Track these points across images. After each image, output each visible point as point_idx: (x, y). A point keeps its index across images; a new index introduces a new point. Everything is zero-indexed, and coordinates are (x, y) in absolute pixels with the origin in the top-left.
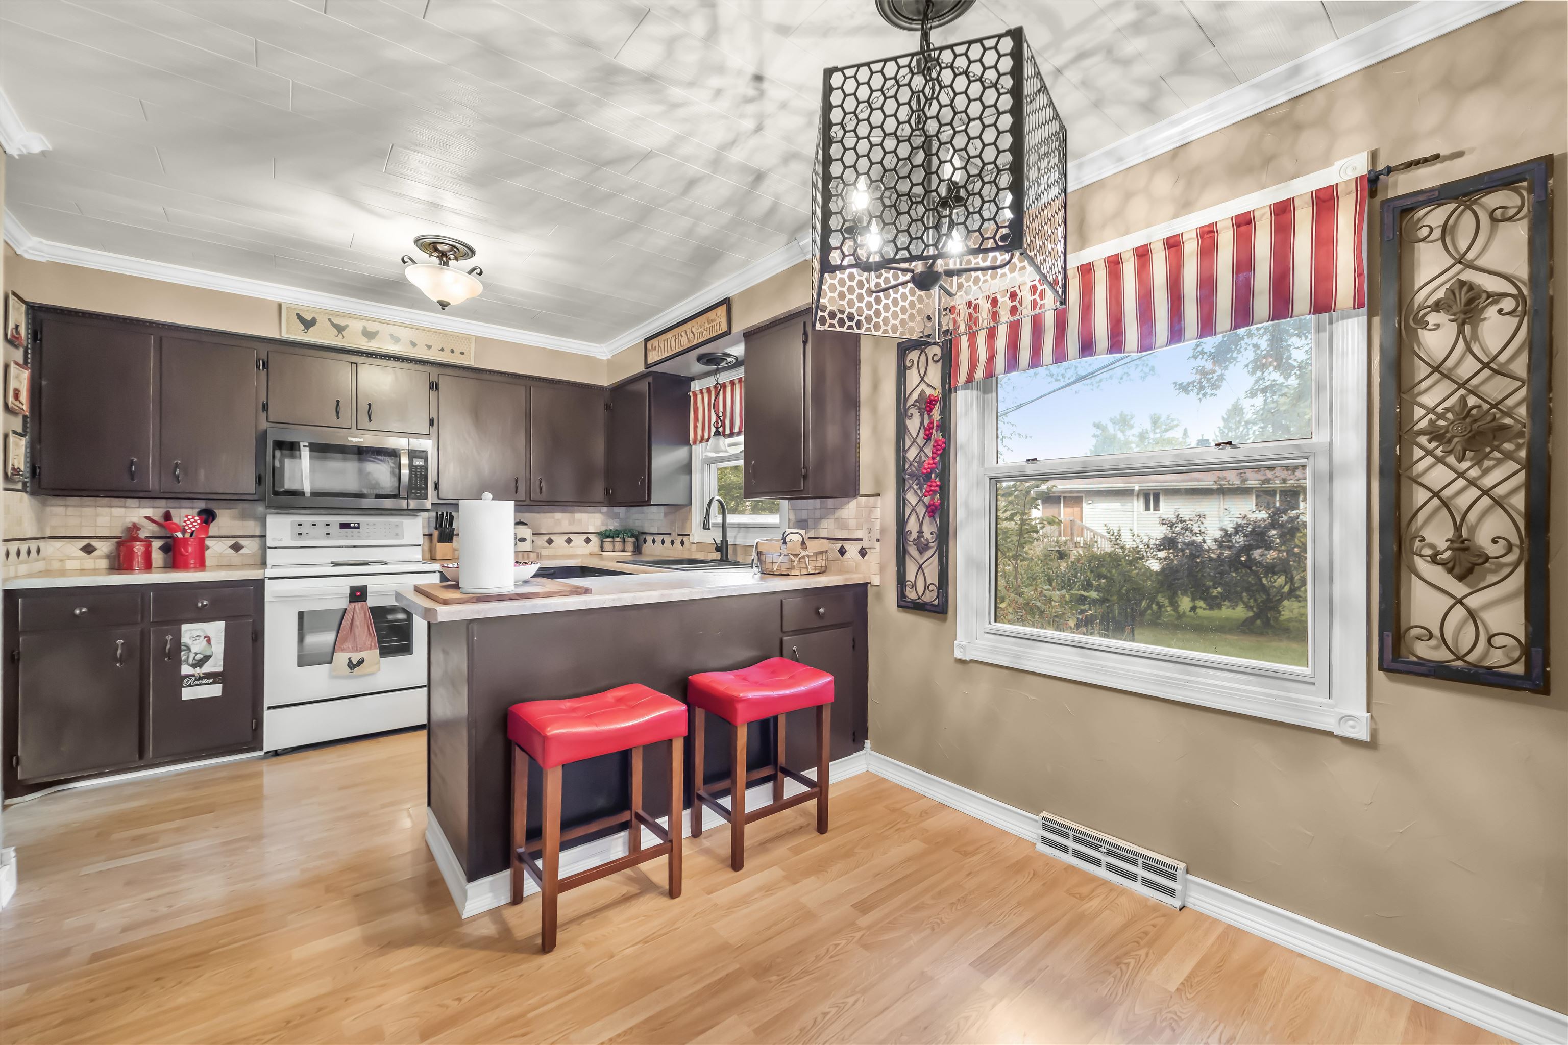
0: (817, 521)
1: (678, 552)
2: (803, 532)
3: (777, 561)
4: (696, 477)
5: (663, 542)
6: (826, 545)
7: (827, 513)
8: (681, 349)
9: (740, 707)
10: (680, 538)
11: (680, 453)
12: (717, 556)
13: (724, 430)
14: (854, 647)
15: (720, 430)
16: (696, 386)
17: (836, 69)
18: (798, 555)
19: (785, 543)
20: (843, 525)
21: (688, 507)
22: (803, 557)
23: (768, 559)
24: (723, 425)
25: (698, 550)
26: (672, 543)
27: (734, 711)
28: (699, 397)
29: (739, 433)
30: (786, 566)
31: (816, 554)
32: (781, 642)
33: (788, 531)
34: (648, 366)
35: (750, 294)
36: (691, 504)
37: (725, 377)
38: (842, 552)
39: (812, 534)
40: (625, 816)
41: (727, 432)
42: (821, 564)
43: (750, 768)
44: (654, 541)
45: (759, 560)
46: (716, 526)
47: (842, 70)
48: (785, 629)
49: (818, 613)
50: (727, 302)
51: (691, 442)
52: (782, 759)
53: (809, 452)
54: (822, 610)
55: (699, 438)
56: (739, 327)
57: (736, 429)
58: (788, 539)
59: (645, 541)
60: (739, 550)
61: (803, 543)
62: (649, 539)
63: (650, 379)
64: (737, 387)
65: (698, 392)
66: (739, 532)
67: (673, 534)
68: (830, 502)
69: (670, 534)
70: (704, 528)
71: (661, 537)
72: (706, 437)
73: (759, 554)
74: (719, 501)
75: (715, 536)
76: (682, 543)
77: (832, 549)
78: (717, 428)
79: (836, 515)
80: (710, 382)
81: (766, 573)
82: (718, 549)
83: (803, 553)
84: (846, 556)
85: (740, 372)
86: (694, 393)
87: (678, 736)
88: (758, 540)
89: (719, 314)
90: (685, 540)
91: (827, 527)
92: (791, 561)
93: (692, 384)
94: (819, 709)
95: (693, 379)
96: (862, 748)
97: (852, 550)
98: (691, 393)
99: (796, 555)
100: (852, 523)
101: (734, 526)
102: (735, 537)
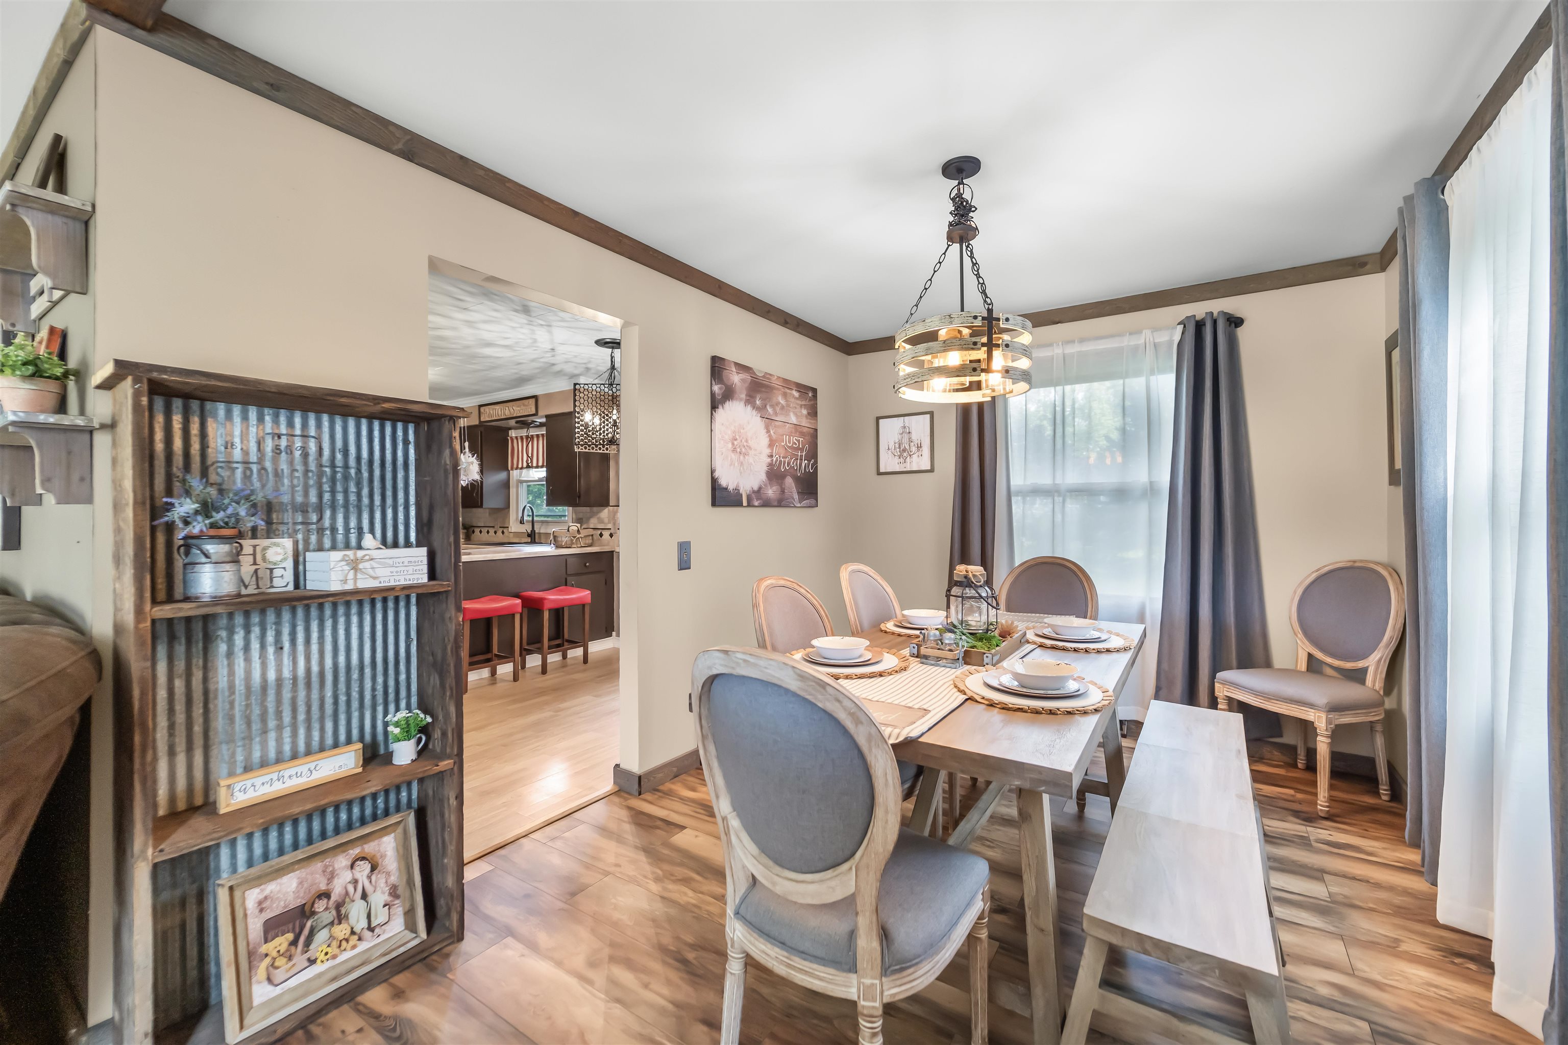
0: (588, 519)
1: (500, 537)
2: (579, 525)
3: (564, 540)
4: (513, 491)
5: (488, 532)
6: (591, 532)
7: (593, 515)
8: (505, 417)
9: (546, 602)
10: (501, 530)
11: (502, 476)
12: (529, 540)
13: (532, 464)
14: (606, 583)
15: (530, 464)
16: (513, 433)
17: (578, 384)
18: (575, 537)
19: (568, 531)
20: (601, 521)
21: (507, 510)
22: (578, 538)
23: (559, 539)
24: (532, 462)
25: (514, 536)
26: (495, 532)
27: (543, 604)
28: (515, 441)
29: (542, 467)
30: (569, 543)
31: (585, 536)
32: (566, 579)
33: (571, 524)
34: (480, 422)
35: (549, 396)
36: (508, 506)
37: (533, 432)
38: (601, 535)
39: (584, 526)
40: (488, 656)
41: (535, 464)
42: (589, 541)
43: (550, 640)
44: (481, 532)
45: (555, 540)
46: (528, 521)
47: (579, 384)
48: (568, 573)
49: (585, 566)
50: (535, 397)
51: (509, 468)
52: (566, 636)
53: (581, 484)
54: (588, 564)
55: (515, 466)
56: (542, 412)
57: (540, 464)
58: (570, 528)
59: (473, 532)
60: (542, 536)
61: (578, 531)
62: (477, 530)
63: (482, 429)
64: (541, 439)
65: (514, 438)
66: (542, 525)
67: (496, 527)
68: (595, 509)
69: (493, 527)
70: (521, 523)
71: (486, 529)
72: (520, 466)
73: (555, 537)
74: (530, 507)
75: (527, 528)
76: (503, 533)
77: (595, 534)
78: (528, 464)
79: (598, 516)
80: (523, 433)
81: (558, 547)
82: (529, 535)
83: (578, 536)
84: (603, 537)
85: (543, 431)
86: (512, 438)
87: (518, 613)
88: (554, 530)
89: (530, 402)
90: (505, 530)
91: (593, 523)
92: (572, 540)
93: (510, 432)
94: (584, 606)
95: (510, 429)
96: (611, 636)
97: (606, 534)
98: (509, 438)
99: (574, 537)
100: (606, 520)
101: (538, 522)
102: (540, 529)
